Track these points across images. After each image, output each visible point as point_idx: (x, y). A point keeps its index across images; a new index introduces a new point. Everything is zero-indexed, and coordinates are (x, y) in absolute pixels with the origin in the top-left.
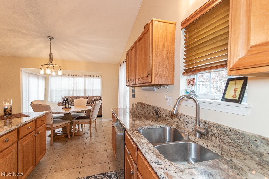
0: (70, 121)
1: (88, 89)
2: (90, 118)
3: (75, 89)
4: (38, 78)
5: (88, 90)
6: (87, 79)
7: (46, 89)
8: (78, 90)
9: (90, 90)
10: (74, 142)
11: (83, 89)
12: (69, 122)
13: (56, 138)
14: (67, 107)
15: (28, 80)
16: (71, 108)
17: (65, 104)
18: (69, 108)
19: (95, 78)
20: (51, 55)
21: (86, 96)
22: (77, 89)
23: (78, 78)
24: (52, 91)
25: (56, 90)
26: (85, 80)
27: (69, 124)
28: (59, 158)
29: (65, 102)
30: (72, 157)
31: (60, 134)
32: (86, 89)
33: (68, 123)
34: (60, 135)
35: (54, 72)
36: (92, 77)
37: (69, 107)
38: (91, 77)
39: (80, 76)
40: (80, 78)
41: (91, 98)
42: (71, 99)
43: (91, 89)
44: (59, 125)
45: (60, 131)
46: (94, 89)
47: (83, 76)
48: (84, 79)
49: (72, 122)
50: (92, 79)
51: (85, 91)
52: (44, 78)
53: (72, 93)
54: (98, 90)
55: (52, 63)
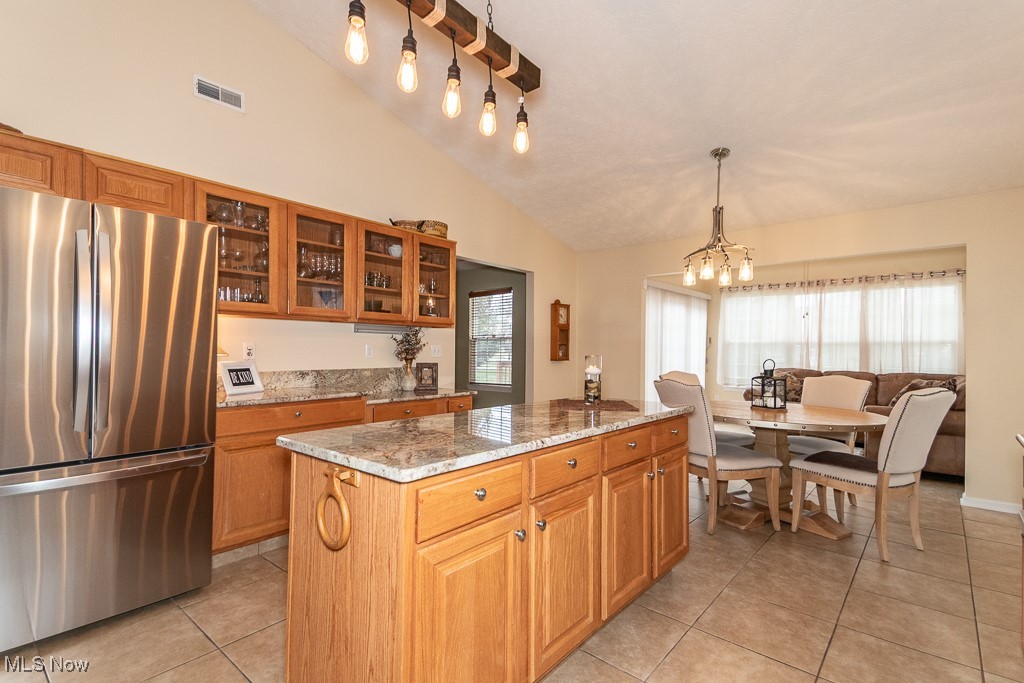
0: (781, 464)
1: (878, 340)
2: (880, 468)
3: (814, 339)
4: (688, 306)
5: (880, 344)
6: (878, 292)
7: (709, 341)
8: (830, 345)
9: (894, 344)
10: (798, 553)
11: (856, 337)
12: (775, 465)
13: (727, 511)
14: (770, 402)
15: (662, 313)
16: (783, 409)
17: (763, 391)
18: (775, 408)
19: (922, 286)
20: (718, 212)
21: (871, 371)
22: (825, 339)
23: (828, 295)
24: (727, 346)
25: (742, 346)
26: (864, 298)
27: (775, 473)
28: (732, 593)
29: (763, 385)
30: (783, 615)
31: (742, 505)
32: (871, 338)
33: (771, 467)
34: (741, 508)
35: (725, 272)
36: (902, 284)
37: (778, 405)
38: (896, 282)
39: (840, 282)
40: (841, 294)
41: (895, 382)
42: (795, 379)
43: (899, 339)
44: (738, 468)
45: (744, 492)
46: (917, 339)
47: (856, 281)
48: (857, 294)
49: (791, 469)
50: (902, 290)
51: (865, 348)
52: (704, 305)
53: (801, 357)
54: (943, 344)
55: (720, 241)
